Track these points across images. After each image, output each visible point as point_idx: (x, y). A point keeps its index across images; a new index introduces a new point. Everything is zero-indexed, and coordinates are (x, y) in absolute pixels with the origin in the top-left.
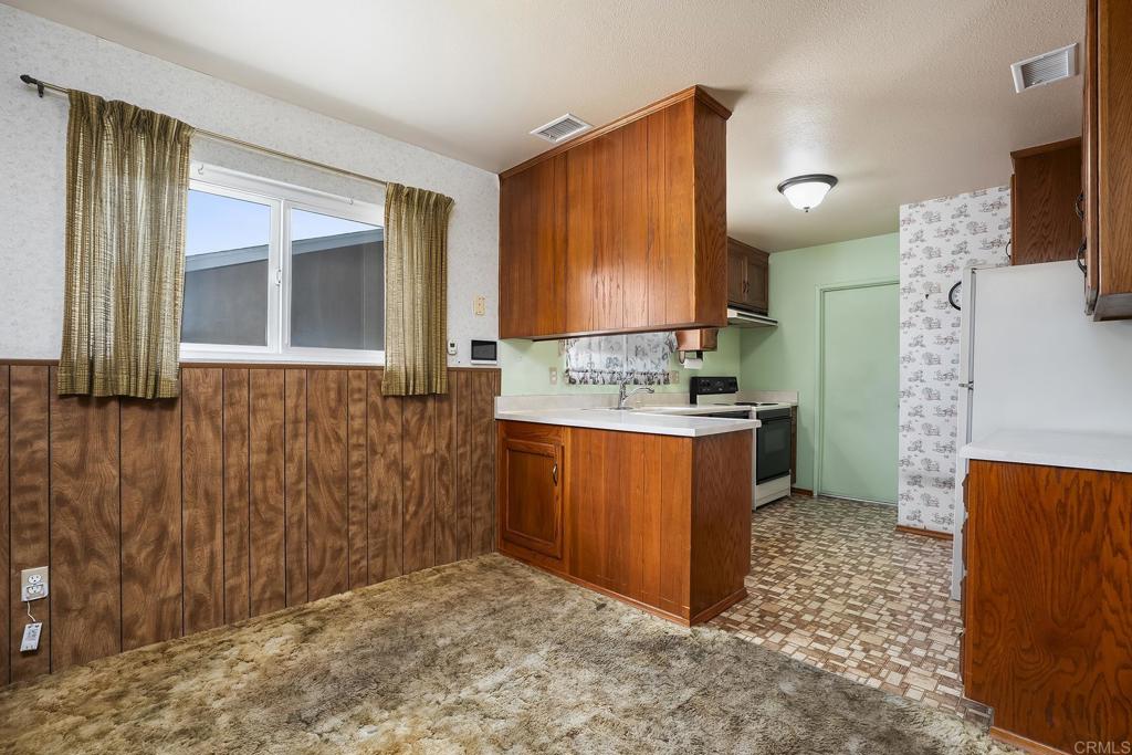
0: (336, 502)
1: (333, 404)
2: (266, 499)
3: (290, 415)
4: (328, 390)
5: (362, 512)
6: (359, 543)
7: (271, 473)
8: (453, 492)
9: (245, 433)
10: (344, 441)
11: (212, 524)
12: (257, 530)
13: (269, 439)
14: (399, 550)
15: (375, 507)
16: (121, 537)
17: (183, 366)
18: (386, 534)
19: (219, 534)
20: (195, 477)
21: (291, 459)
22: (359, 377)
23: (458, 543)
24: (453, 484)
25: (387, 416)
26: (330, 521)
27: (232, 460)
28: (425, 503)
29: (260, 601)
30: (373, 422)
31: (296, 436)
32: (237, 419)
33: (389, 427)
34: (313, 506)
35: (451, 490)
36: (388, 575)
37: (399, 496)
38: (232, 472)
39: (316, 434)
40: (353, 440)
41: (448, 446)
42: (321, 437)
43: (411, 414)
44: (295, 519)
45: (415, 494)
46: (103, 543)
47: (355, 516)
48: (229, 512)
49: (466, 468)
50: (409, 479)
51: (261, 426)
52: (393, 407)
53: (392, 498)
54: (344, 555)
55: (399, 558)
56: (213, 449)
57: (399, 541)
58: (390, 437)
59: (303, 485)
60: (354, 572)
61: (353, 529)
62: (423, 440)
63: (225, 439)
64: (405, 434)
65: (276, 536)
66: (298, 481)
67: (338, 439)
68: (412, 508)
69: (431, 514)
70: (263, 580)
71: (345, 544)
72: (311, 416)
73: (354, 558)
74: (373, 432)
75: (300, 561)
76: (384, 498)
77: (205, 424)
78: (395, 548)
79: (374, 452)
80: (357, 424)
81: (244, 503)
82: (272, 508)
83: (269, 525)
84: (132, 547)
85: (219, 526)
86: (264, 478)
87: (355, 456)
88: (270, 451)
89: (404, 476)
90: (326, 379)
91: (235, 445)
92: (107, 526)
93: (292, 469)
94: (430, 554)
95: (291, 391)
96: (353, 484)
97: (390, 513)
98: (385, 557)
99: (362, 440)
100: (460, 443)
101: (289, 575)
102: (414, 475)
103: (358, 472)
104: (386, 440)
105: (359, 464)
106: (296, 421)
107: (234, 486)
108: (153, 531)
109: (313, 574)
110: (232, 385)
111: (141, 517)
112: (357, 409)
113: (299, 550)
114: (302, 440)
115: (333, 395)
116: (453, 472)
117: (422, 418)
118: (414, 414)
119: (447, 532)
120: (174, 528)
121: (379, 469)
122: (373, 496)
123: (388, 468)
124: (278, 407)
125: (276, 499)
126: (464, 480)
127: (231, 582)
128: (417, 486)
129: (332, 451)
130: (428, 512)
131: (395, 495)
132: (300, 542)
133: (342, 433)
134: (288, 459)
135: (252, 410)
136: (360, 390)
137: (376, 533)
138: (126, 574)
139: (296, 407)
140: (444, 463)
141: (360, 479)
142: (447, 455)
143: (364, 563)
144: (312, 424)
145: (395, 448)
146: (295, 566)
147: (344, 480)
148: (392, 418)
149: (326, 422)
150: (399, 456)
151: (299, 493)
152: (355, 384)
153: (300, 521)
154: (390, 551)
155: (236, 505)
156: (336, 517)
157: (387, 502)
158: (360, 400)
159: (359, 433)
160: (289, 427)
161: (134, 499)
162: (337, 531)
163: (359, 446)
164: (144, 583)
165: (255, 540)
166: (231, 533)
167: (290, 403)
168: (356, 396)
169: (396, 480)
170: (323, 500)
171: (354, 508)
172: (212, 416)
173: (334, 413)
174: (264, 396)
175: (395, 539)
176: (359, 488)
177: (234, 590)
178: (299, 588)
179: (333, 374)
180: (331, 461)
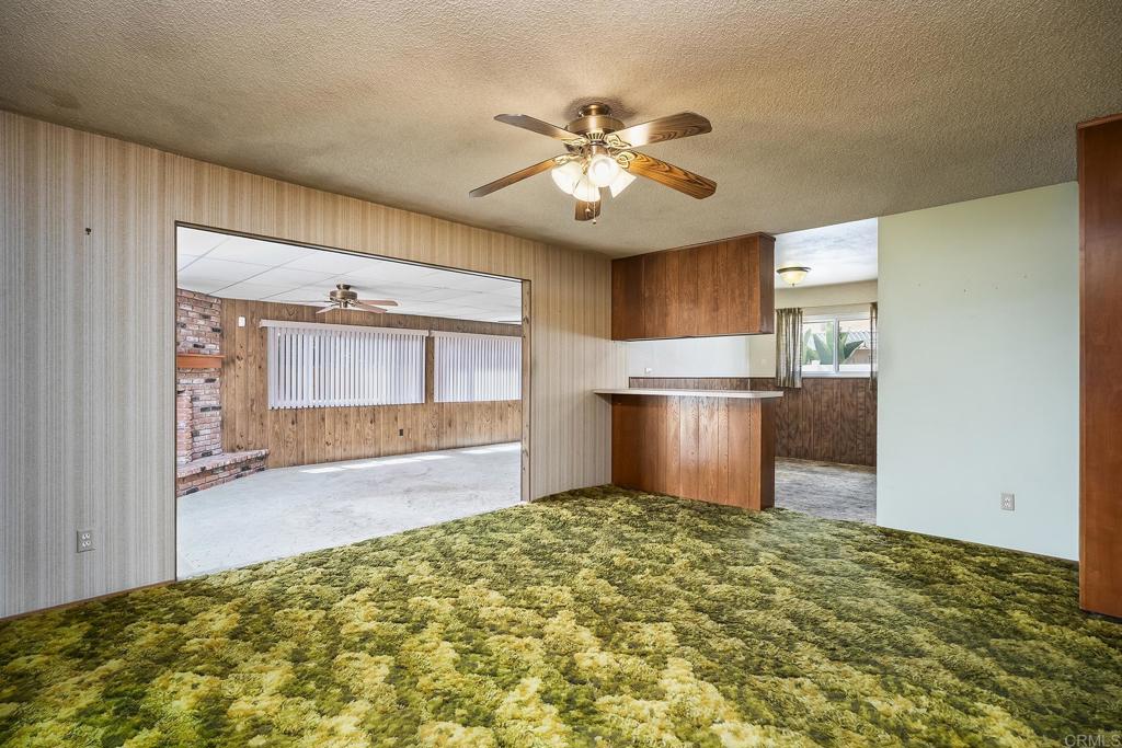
0: (852, 429)
1: (851, 392)
2: (826, 423)
3: (835, 396)
4: (849, 387)
5: (862, 435)
6: (861, 447)
7: (828, 414)
9: (820, 400)
10: (855, 406)
11: (810, 426)
12: (823, 432)
13: (828, 403)
15: (869, 435)
16: (789, 426)
17: (804, 377)
19: (812, 432)
20: (806, 412)
22: (862, 382)
26: (849, 436)
27: (816, 408)
29: (824, 457)
30: (868, 400)
31: (837, 403)
32: (817, 396)
34: (842, 428)
38: (816, 412)
39: (844, 404)
42: (846, 404)
44: (836, 432)
46: (785, 426)
48: (815, 425)
51: (825, 398)
54: (855, 450)
56: (811, 404)
59: (839, 421)
60: (859, 458)
61: (859, 441)
63: (814, 401)
65: (830, 436)
66: (837, 419)
70: (825, 450)
72: (842, 396)
73: (859, 453)
75: (838, 447)
77: (809, 396)
80: (861, 400)
81: (820, 423)
82: (829, 427)
83: (827, 432)
84: (791, 428)
85: (812, 429)
86: (826, 416)
87: (860, 413)
88: (828, 407)
91: (817, 404)
93: (835, 414)
95: (835, 386)
99: (863, 407)
101: (834, 452)
103: (861, 419)
105: (861, 416)
106: (837, 398)
107: (816, 417)
108: (795, 426)
109: (842, 454)
110: (817, 384)
112: (861, 394)
113: (838, 444)
114: (839, 405)
115: (851, 389)
120: (800, 426)
121: (870, 420)
122: (868, 430)
125: (830, 424)
127: (815, 448)
129: (850, 410)
132: (838, 441)
133: (855, 403)
134: (834, 410)
135: (822, 393)
136: (862, 387)
137: (869, 445)
138: (789, 436)
139: (837, 392)
141: (862, 422)
144: (842, 399)
146: (836, 449)
147: (855, 422)
149: (848, 399)
151: (838, 423)
152: (860, 385)
153: (838, 433)
155: (817, 423)
156: (852, 434)
160: (834, 399)
161: (791, 416)
164: (794, 440)
165: (823, 436)
166: (816, 432)
170: (846, 427)
172: (811, 394)
173: (851, 395)
176: (862, 426)
177: (817, 450)
178: (838, 458)
179: (851, 381)
180: (850, 413)
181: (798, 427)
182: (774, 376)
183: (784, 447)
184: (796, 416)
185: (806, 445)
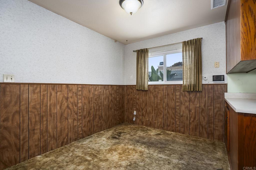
0: (173, 113)
1: (172, 92)
2: (160, 109)
3: (164, 94)
4: (171, 89)
5: (178, 116)
6: (178, 123)
7: (161, 104)
8: (206, 119)
9: (157, 96)
10: (175, 100)
12: (159, 114)
13: (161, 98)
14: (188, 129)
15: (182, 116)
16: (142, 110)
17: (149, 85)
18: (185, 123)
19: (153, 113)
20: (150, 103)
21: (164, 103)
22: (178, 87)
23: (208, 134)
24: (206, 117)
25: (185, 96)
26: (171, 116)
27: (155, 101)
28: (196, 119)
29: (159, 127)
30: (181, 97)
31: (165, 98)
32: (156, 94)
33: (186, 98)
34: (168, 112)
35: (205, 118)
36: (185, 133)
37: (188, 115)
38: (155, 103)
39: (169, 99)
40: (177, 100)
41: (205, 106)
42: (170, 99)
43: (192, 96)
44: (165, 114)
45: (193, 116)
46: (141, 110)
47: (177, 117)
48: (155, 110)
49: (211, 113)
50: (191, 112)
51: (159, 96)
52: (187, 94)
53: (186, 115)
54: (175, 124)
55: (188, 131)
56: (153, 98)
57: (188, 127)
58: (186, 101)
59: (166, 108)
60: (177, 129)
61: (177, 120)
62: (196, 103)
63: (154, 97)
64: (190, 101)
65: (162, 116)
66: (166, 107)
67: (174, 100)
68: (192, 119)
69: (198, 123)
70: (159, 123)
71: (175, 122)
72: (168, 94)
73: (177, 126)
74: (181, 99)
75: (166, 122)
76: (184, 115)
77: (152, 94)
78: (187, 128)
79: (182, 104)
80: (178, 97)
81: (157, 109)
82: (161, 111)
83: (161, 113)
84: (143, 111)
85: (153, 111)
86: (160, 105)
87: (177, 104)
88: (161, 100)
89: (190, 111)
90: (171, 87)
91: (156, 98)
92: (141, 107)
93: (165, 104)
94: (198, 134)
95: (165, 89)
96: (177, 110)
97: (186, 119)
98: (184, 129)
99: (179, 101)
100: (209, 105)
101: (164, 124)
102: (193, 111)
103: (178, 107)
104: (185, 101)
105: (178, 106)
106: (165, 95)
107: (155, 105)
109: (168, 126)
110: (155, 88)
111: (144, 107)
112: (178, 94)
113: (166, 120)
114: (166, 99)
115: (172, 90)
116: (206, 113)
117: (195, 97)
118: (193, 96)
119: (204, 130)
120: (148, 110)
121: (183, 108)
122: (181, 113)
123: (185, 108)
124: (162, 92)
125: (162, 109)
126: (211, 116)
127: (155, 121)
128: (194, 114)
129: (172, 102)
130: (197, 122)
131: (187, 115)
132: (166, 119)
133: (174, 99)
134: (164, 102)
135: (158, 93)
136: (178, 90)
137: (182, 122)
138: (143, 115)
139: (165, 92)
140: (203, 110)
141: (178, 109)
142: (204, 108)
143: (179, 128)
144: (168, 96)
145: (187, 104)
146: (165, 123)
147: (175, 109)
148: (186, 96)
149: (171, 96)
150: (188, 106)
151: (166, 109)
152: (177, 88)
153: (166, 114)
154: (186, 128)
155: (156, 109)
156: (173, 116)
157: (185, 116)
158: (178, 92)
159: (178, 99)
160: (164, 96)
161: (144, 104)
162: (173, 119)
163: (178, 102)
164: (145, 117)
165: (158, 116)
166: (155, 113)
167: (164, 92)
168: (178, 91)
169: (187, 111)
170: (170, 112)
171: (177, 115)
172: (153, 93)
173: (173, 94)
174: (160, 90)
175: (187, 126)
176: (178, 111)
177: (155, 123)
178: (166, 128)
179: (172, 86)
180: (172, 104)
181: (147, 111)
182: (135, 84)
183: (140, 120)
184: (146, 104)
185: (151, 120)
